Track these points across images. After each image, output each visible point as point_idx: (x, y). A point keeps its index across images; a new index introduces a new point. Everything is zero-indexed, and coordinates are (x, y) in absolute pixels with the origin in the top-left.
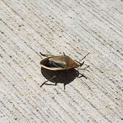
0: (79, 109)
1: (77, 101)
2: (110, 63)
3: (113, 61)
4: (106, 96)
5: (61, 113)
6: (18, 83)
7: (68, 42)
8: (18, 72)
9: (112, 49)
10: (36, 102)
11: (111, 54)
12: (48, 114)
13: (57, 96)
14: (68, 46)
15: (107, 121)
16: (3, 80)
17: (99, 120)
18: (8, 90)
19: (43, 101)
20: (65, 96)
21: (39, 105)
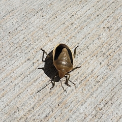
0: (16, 82)
1: (25, 80)
2: (71, 114)
3: (73, 117)
4: (30, 107)
5: (13, 66)
6: (45, 31)
7: (95, 71)
8: (56, 31)
9: (90, 117)
10: (25, 46)
11: (83, 115)
12: (13, 56)
13: (31, 63)
14: (89, 71)
15: (2, 107)
16: (47, 21)
17: (4, 100)
18: (38, 25)
19: (26, 51)
20: (31, 70)
21: (22, 49)
